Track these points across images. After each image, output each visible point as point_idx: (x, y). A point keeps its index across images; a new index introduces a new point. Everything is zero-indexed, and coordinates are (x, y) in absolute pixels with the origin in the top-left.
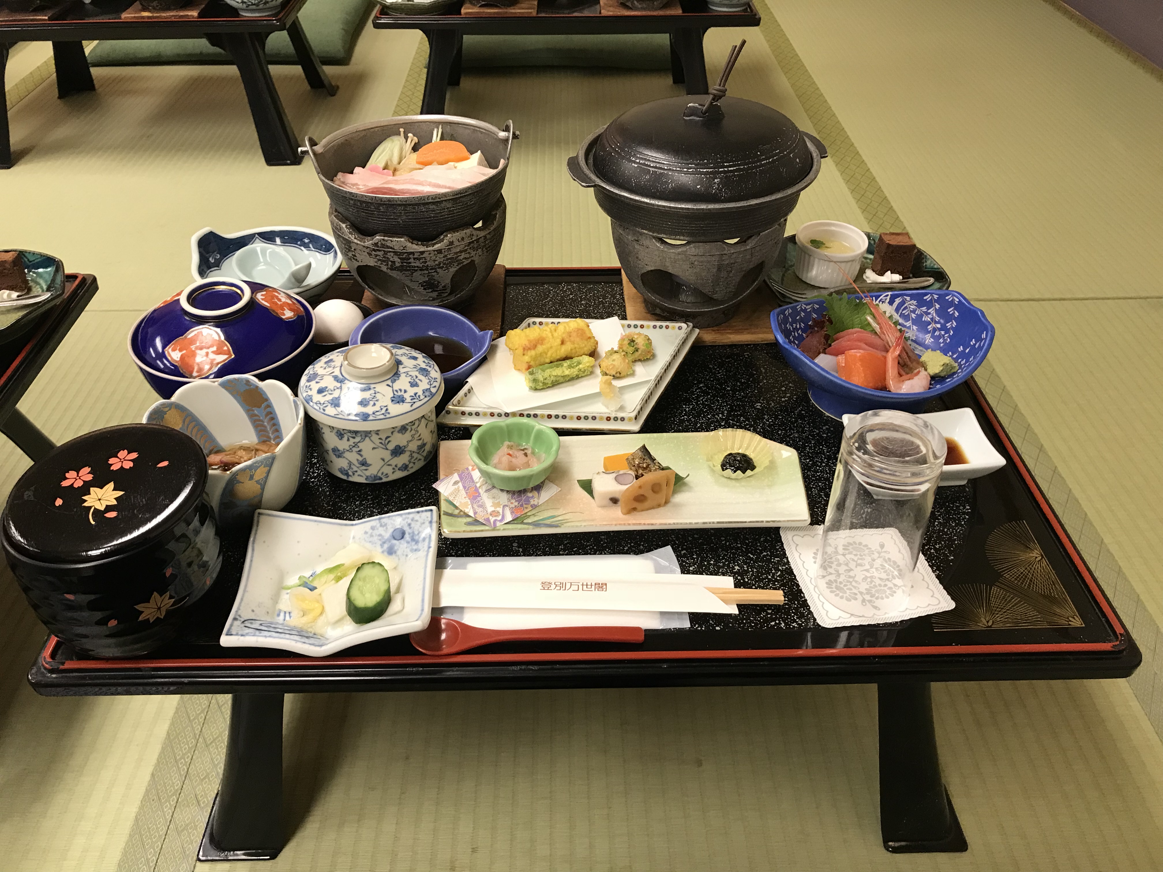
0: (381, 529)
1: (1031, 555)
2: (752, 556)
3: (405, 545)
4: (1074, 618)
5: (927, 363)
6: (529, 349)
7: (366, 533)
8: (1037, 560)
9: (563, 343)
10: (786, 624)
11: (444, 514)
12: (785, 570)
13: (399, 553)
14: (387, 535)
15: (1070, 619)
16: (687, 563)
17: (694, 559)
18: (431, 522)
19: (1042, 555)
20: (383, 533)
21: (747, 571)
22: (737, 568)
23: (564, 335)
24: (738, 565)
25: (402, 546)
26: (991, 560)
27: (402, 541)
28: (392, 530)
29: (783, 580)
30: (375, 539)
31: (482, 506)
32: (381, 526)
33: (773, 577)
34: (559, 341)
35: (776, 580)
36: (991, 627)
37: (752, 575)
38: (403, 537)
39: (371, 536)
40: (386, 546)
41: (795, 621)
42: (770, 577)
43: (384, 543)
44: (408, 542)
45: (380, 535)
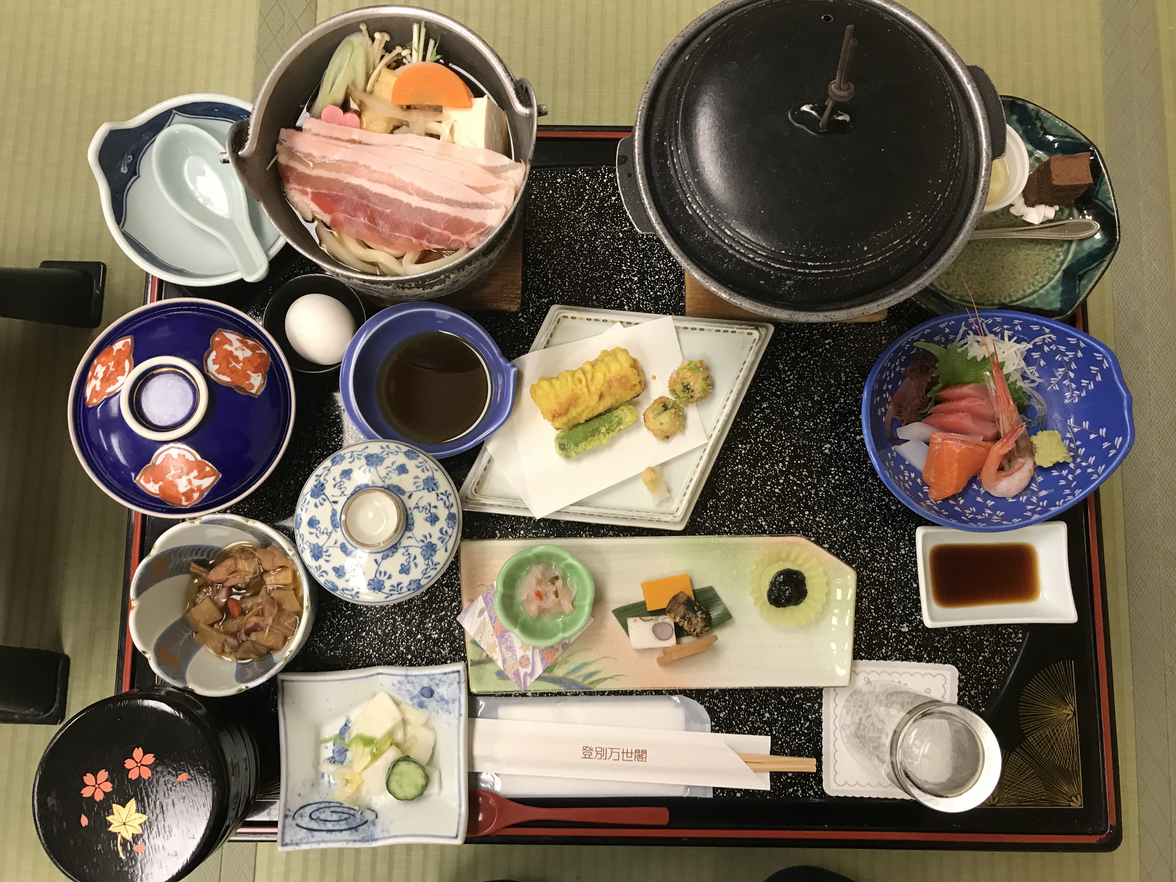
0: (408, 685)
1: (1065, 711)
2: (784, 699)
3: (435, 703)
4: (1076, 797)
5: (1038, 450)
6: (560, 415)
7: (393, 685)
8: (1068, 718)
9: (601, 396)
10: (804, 791)
11: (471, 665)
12: (814, 721)
13: (430, 708)
14: (416, 691)
15: (1073, 798)
16: (718, 707)
17: (725, 701)
18: (459, 683)
19: (1074, 713)
20: (411, 689)
21: (776, 721)
22: (767, 715)
23: (603, 389)
24: (769, 712)
25: (431, 703)
26: (1023, 716)
27: (431, 699)
28: (420, 688)
29: (809, 734)
30: (404, 693)
31: (510, 648)
32: (408, 682)
33: (801, 729)
34: (596, 397)
35: (804, 734)
36: (995, 805)
37: (781, 725)
38: (432, 696)
39: (400, 689)
40: (416, 701)
41: (812, 788)
42: (797, 729)
43: (414, 698)
44: (437, 701)
45: (408, 691)
